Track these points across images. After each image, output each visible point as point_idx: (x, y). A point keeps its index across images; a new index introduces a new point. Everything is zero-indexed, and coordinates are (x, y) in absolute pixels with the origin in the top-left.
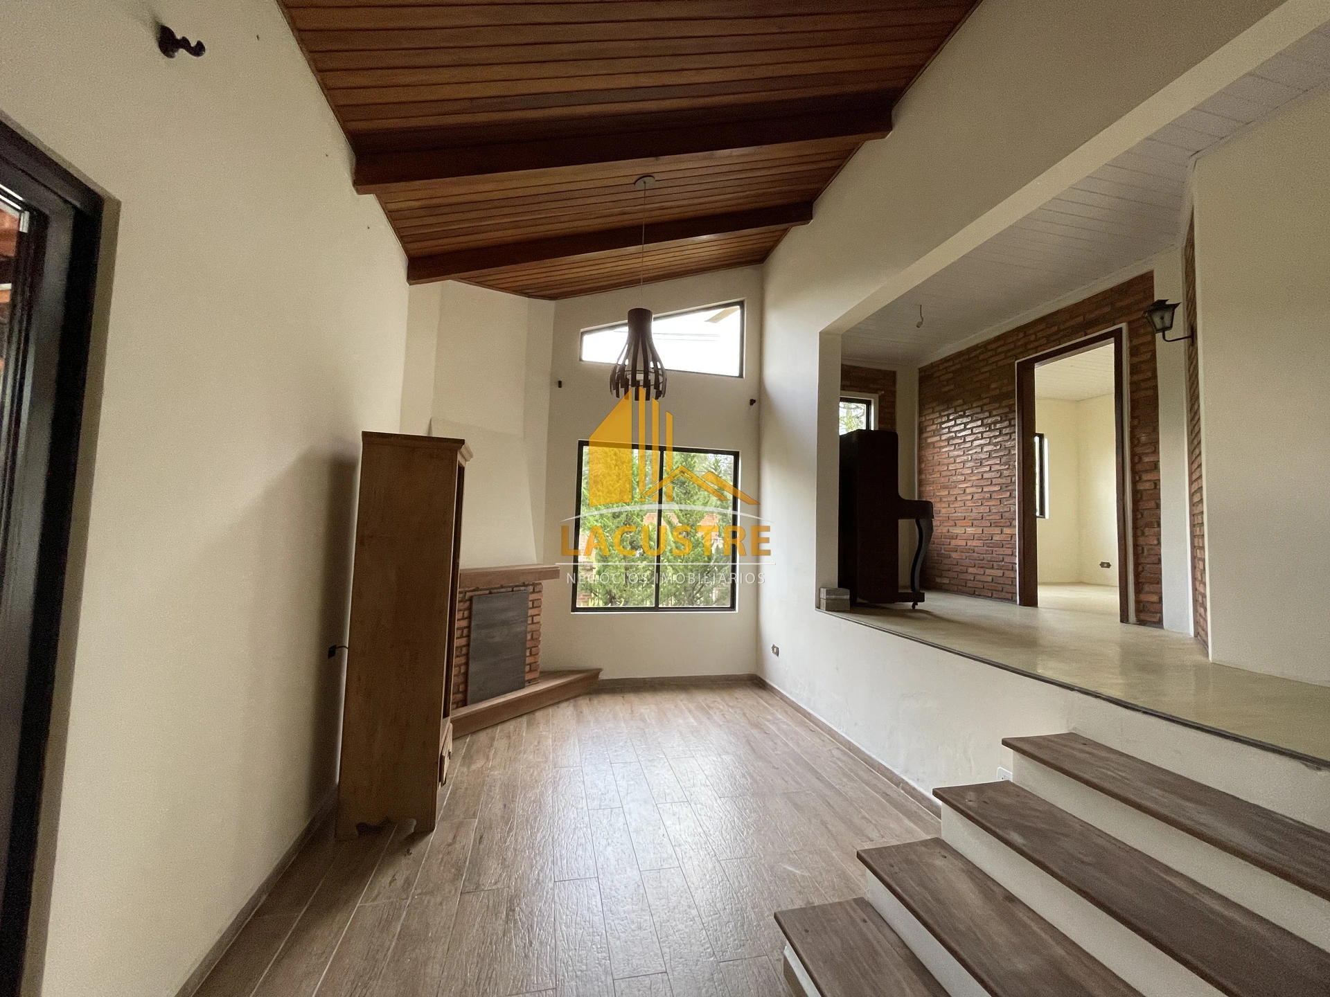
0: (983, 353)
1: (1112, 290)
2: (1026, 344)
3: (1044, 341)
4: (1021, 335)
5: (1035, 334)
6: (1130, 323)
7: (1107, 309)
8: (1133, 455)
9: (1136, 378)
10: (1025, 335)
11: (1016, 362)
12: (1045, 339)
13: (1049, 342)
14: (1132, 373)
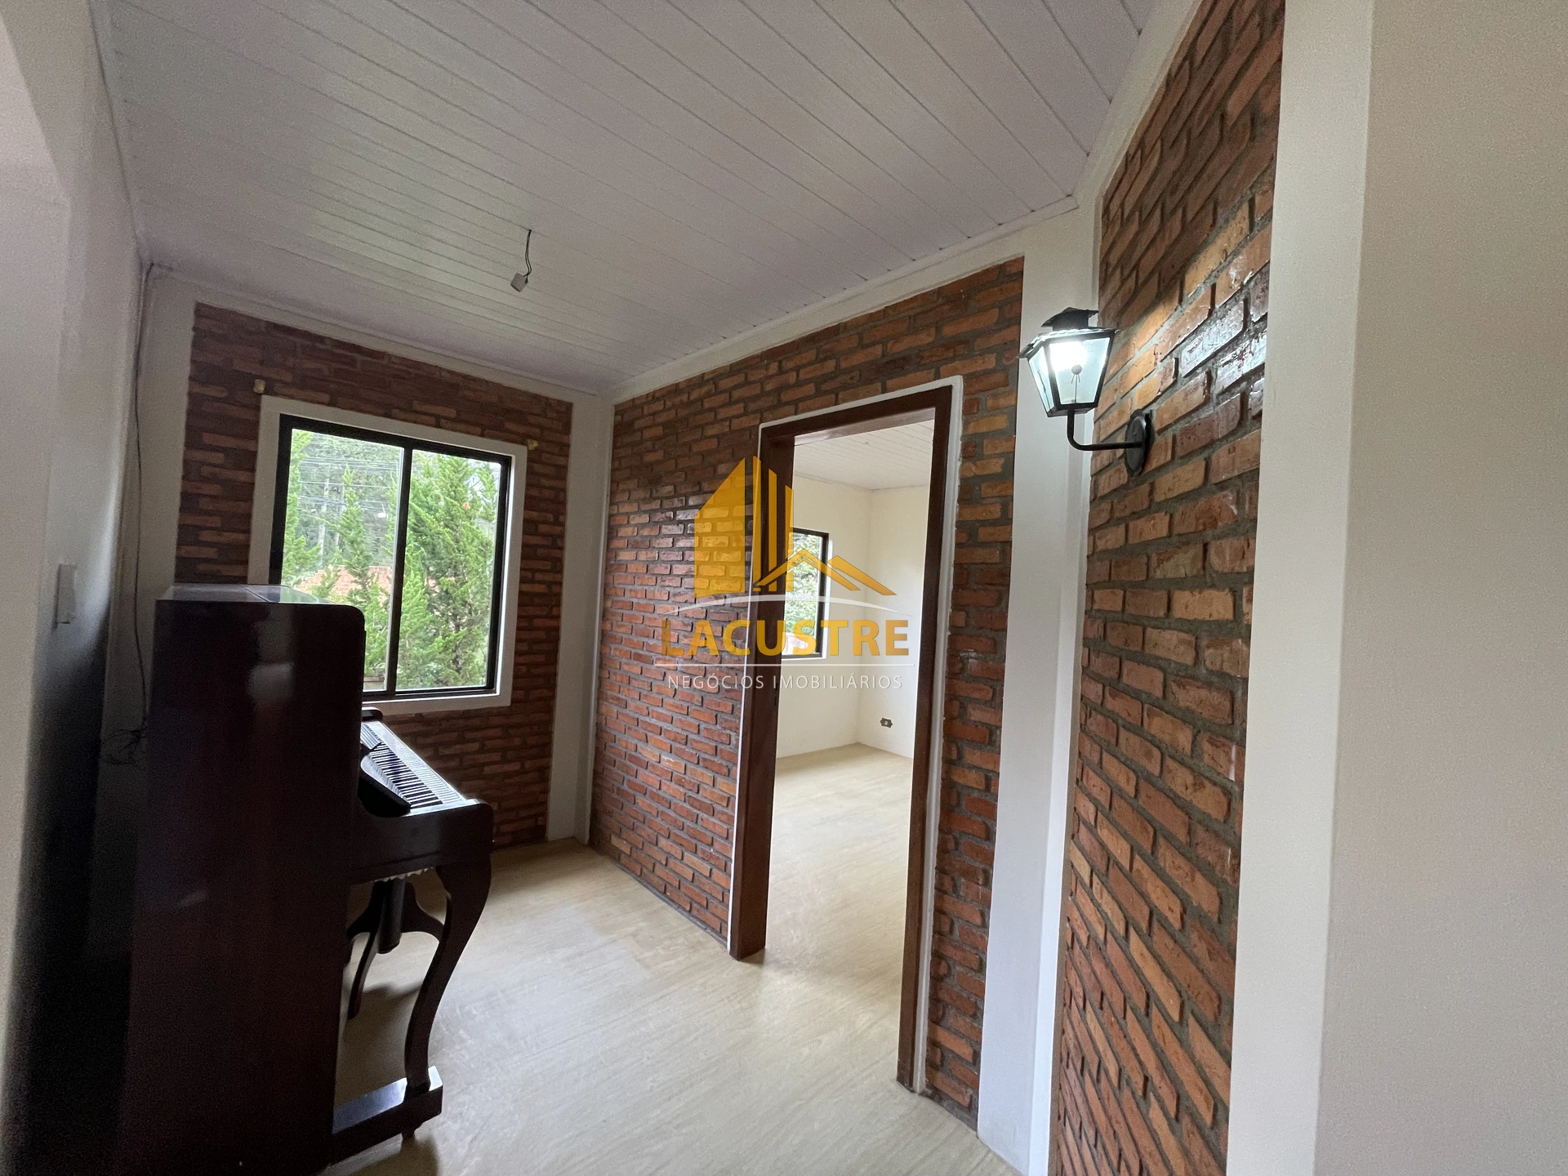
0: (709, 395)
1: (939, 292)
2: (779, 390)
3: (810, 389)
4: (774, 368)
5: (797, 369)
6: (969, 380)
7: (926, 338)
8: (950, 697)
9: (969, 514)
10: (781, 371)
11: (762, 426)
12: (812, 385)
13: (819, 393)
14: (963, 500)
